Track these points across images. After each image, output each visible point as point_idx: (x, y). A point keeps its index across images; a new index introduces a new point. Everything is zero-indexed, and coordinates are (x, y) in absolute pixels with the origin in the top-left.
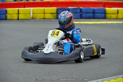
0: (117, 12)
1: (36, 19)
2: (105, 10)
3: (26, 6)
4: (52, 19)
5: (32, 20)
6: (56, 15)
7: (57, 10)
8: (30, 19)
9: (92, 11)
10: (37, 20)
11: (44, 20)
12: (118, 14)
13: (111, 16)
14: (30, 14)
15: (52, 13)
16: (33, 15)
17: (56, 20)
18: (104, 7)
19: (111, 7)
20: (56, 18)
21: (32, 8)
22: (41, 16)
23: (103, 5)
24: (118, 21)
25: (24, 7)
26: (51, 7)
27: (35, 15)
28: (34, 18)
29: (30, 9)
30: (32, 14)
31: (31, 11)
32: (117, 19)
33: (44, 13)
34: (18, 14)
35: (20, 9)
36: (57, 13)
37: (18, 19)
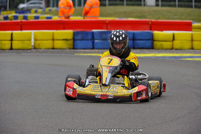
0: (172, 39)
1: (41, 49)
2: (152, 35)
3: (23, 27)
4: (66, 49)
5: (34, 51)
6: (71, 42)
7: (74, 34)
8: (30, 49)
9: (131, 36)
10: (41, 51)
11: (53, 50)
12: (174, 41)
13: (161, 45)
14: (30, 40)
15: (66, 40)
16: (35, 43)
17: (72, 50)
18: (151, 30)
19: (162, 31)
20: (72, 47)
21: (33, 32)
22: (49, 44)
23: (149, 26)
24: (173, 53)
25: (21, 30)
26: (64, 29)
27: (38, 42)
28: (37, 47)
29: (31, 33)
30: (33, 40)
31: (33, 36)
32: (172, 49)
33: (53, 40)
34: (12, 40)
35: (14, 32)
36: (74, 39)
37: (11, 49)
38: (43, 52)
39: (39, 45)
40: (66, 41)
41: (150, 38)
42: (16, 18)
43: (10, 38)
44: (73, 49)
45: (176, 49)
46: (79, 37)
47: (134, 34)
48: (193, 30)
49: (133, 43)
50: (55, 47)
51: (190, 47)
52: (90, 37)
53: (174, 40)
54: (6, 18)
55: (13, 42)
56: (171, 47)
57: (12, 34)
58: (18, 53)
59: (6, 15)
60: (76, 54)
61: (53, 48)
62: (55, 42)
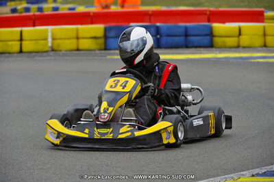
0: (237, 33)
1: (61, 51)
2: (211, 29)
3: (37, 22)
4: (94, 50)
5: (52, 53)
6: (102, 41)
7: (106, 30)
8: (47, 52)
9: (182, 31)
10: (61, 53)
11: (77, 52)
12: (241, 37)
13: (224, 42)
14: (46, 39)
15: (95, 38)
16: (52, 44)
17: (103, 52)
18: (209, 21)
19: (224, 22)
20: (103, 47)
21: (50, 28)
22: (71, 44)
23: (206, 17)
24: (240, 52)
25: (34, 26)
26: (92, 23)
27: (56, 42)
28: (56, 48)
29: (47, 30)
30: (50, 39)
31: (50, 34)
32: (238, 46)
33: (78, 38)
34: (21, 40)
35: (25, 29)
36: (106, 37)
37: (21, 51)
38: (64, 55)
39: (59, 46)
40: (94, 40)
41: (208, 32)
42: (27, 10)
43: (19, 38)
44: (105, 49)
45: (244, 47)
46: (112, 34)
47: (186, 28)
48: (266, 21)
49: (186, 40)
50: (81, 47)
51: (263, 44)
53: (240, 34)
54: (14, 11)
55: (24, 43)
56: (236, 44)
57: (21, 32)
58: (29, 57)
59: (13, 7)
60: (108, 57)
61: (78, 50)
62: (81, 41)
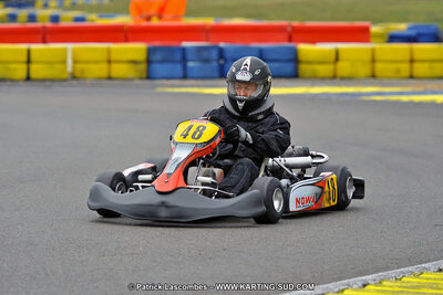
0: (333, 58)
1: (84, 79)
2: (295, 52)
3: (48, 37)
4: (133, 79)
5: (74, 82)
6: (143, 67)
7: (150, 51)
8: (65, 80)
11: (109, 82)
12: (338, 63)
13: (313, 71)
14: (64, 62)
15: (134, 62)
16: (74, 68)
17: (146, 82)
18: (290, 40)
19: (313, 42)
20: (144, 75)
21: (70, 46)
22: (100, 70)
23: (286, 35)
24: (339, 85)
25: (44, 41)
26: (126, 40)
27: (79, 66)
28: (78, 74)
29: (65, 50)
30: (70, 63)
32: (335, 77)
33: (109, 62)
34: (29, 62)
35: (34, 46)
36: (149, 61)
37: (28, 78)
39: (82, 71)
40: (133, 65)
41: (291, 57)
43: (25, 59)
44: (149, 77)
45: (343, 78)
46: (158, 56)
47: (261, 51)
48: (372, 39)
50: (114, 74)
51: (370, 73)
52: (178, 56)
53: (337, 59)
56: (331, 74)
57: (29, 52)
60: (159, 90)
61: (110, 78)
62: (114, 66)
